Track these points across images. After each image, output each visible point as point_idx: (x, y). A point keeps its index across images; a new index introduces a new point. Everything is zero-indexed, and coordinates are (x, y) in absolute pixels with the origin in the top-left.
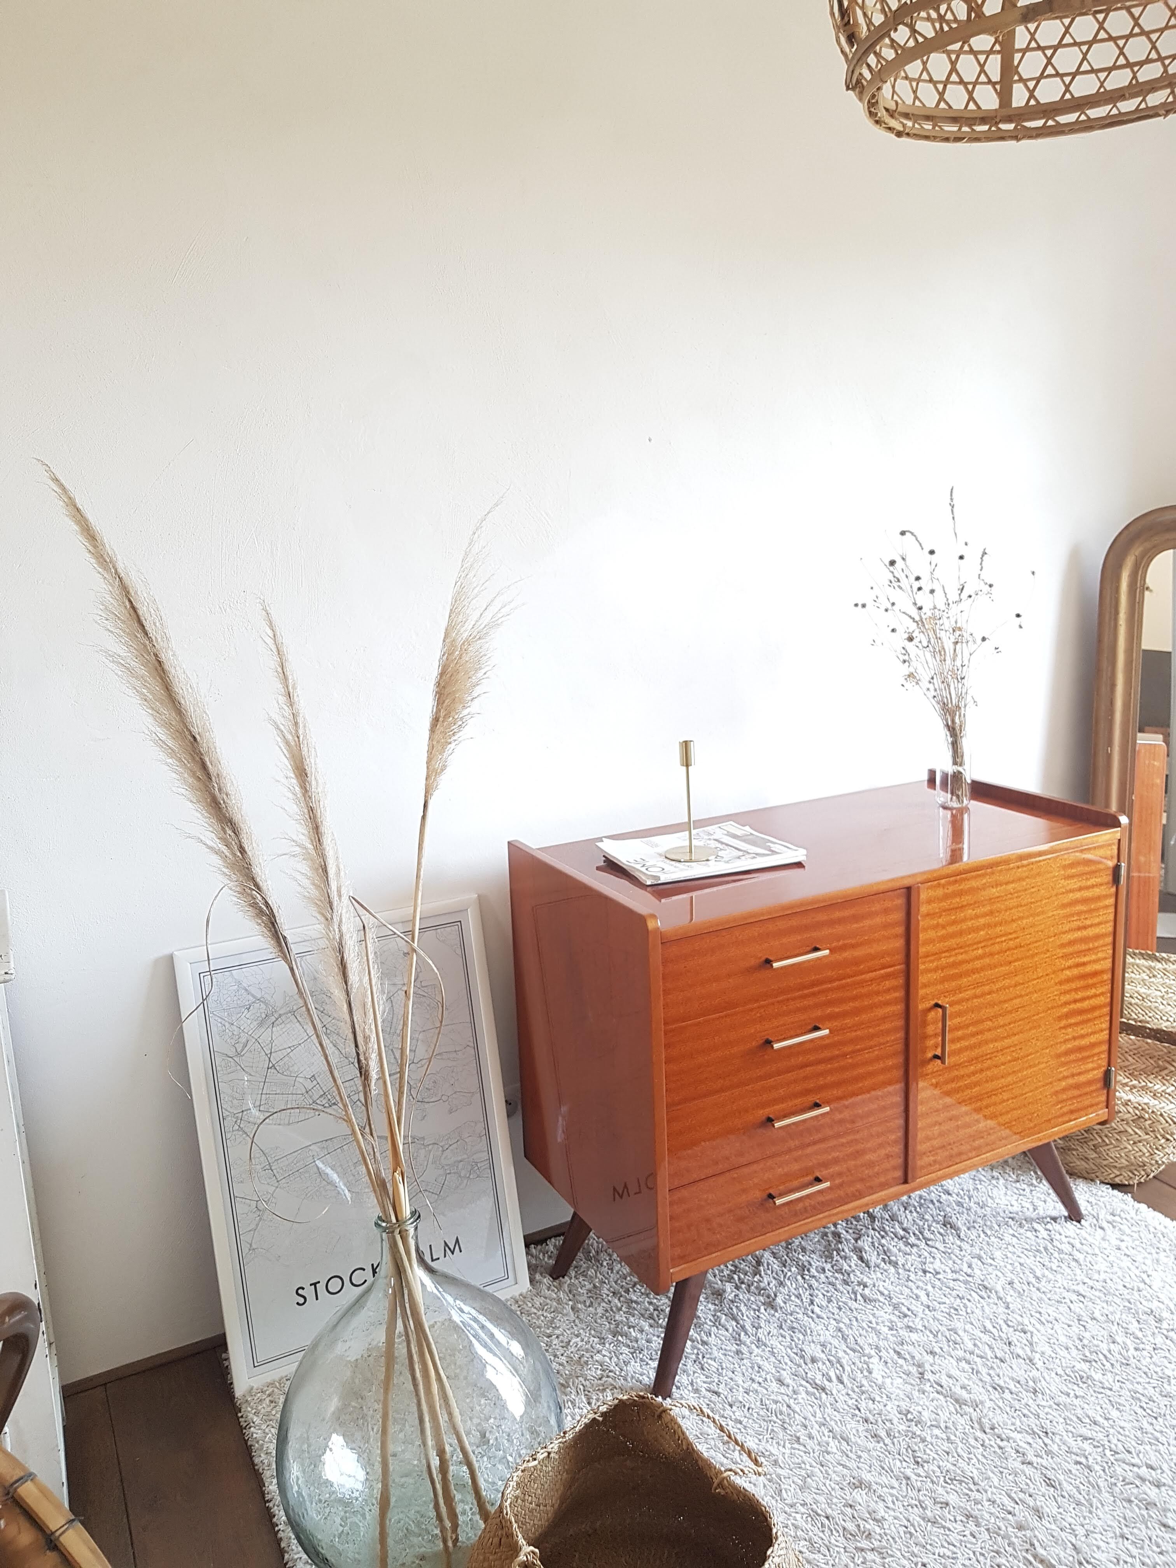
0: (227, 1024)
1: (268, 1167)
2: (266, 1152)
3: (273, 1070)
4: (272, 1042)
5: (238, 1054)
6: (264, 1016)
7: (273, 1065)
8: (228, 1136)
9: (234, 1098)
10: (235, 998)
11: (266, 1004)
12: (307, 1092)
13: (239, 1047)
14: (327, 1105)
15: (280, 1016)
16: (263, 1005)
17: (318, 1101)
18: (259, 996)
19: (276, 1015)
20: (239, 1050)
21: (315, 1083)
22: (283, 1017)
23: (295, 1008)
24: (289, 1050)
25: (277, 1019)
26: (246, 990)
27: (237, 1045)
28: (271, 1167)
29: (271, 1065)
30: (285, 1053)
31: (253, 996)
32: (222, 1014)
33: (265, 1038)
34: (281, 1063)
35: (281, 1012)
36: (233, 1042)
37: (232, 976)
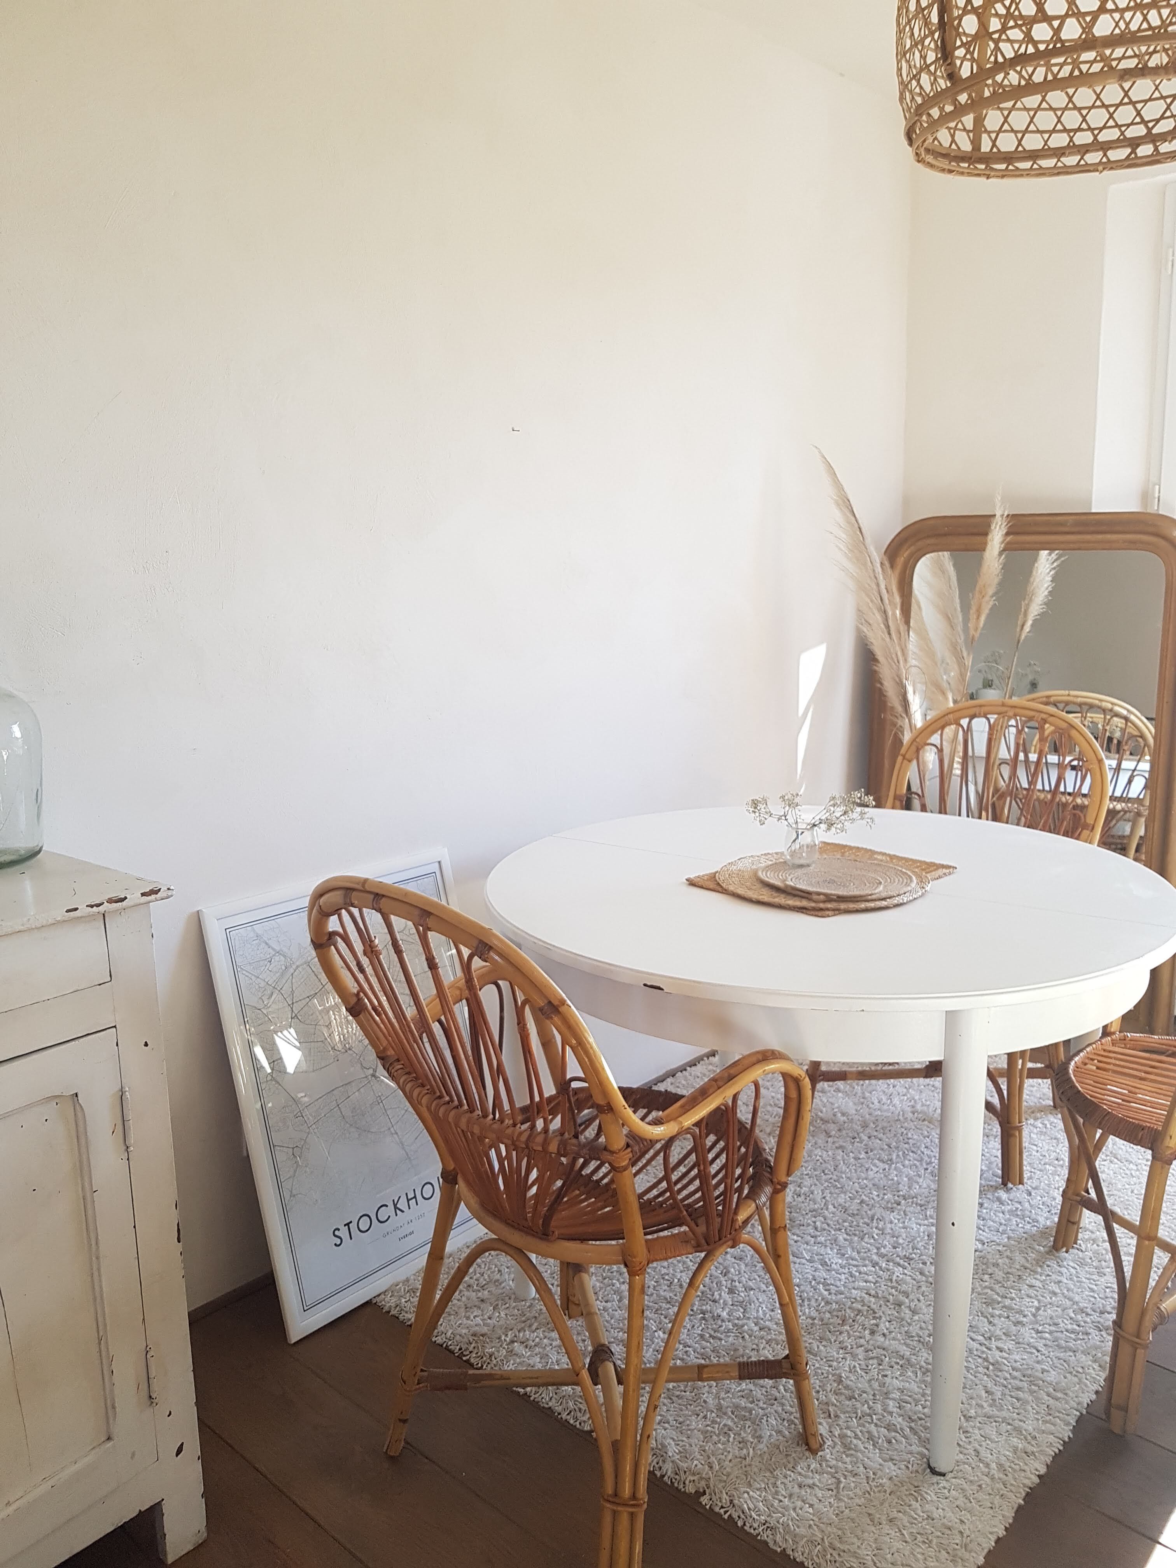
0: (253, 977)
1: (298, 1115)
2: (295, 1100)
3: (295, 1020)
4: (293, 992)
5: (264, 1007)
6: (284, 968)
7: (296, 1016)
8: (263, 1086)
10: (258, 952)
11: (285, 956)
12: (326, 1039)
13: (265, 999)
14: (343, 1050)
15: (298, 967)
16: (282, 958)
17: (336, 1048)
18: (278, 949)
19: (294, 967)
20: (265, 1003)
22: (300, 969)
23: (309, 959)
24: (308, 1000)
25: (295, 971)
26: (267, 944)
27: (263, 997)
28: (302, 1114)
29: (294, 1015)
30: (305, 1002)
31: (274, 949)
32: (248, 968)
33: (286, 989)
34: (302, 1013)
35: (298, 963)
36: (260, 994)
37: (254, 930)
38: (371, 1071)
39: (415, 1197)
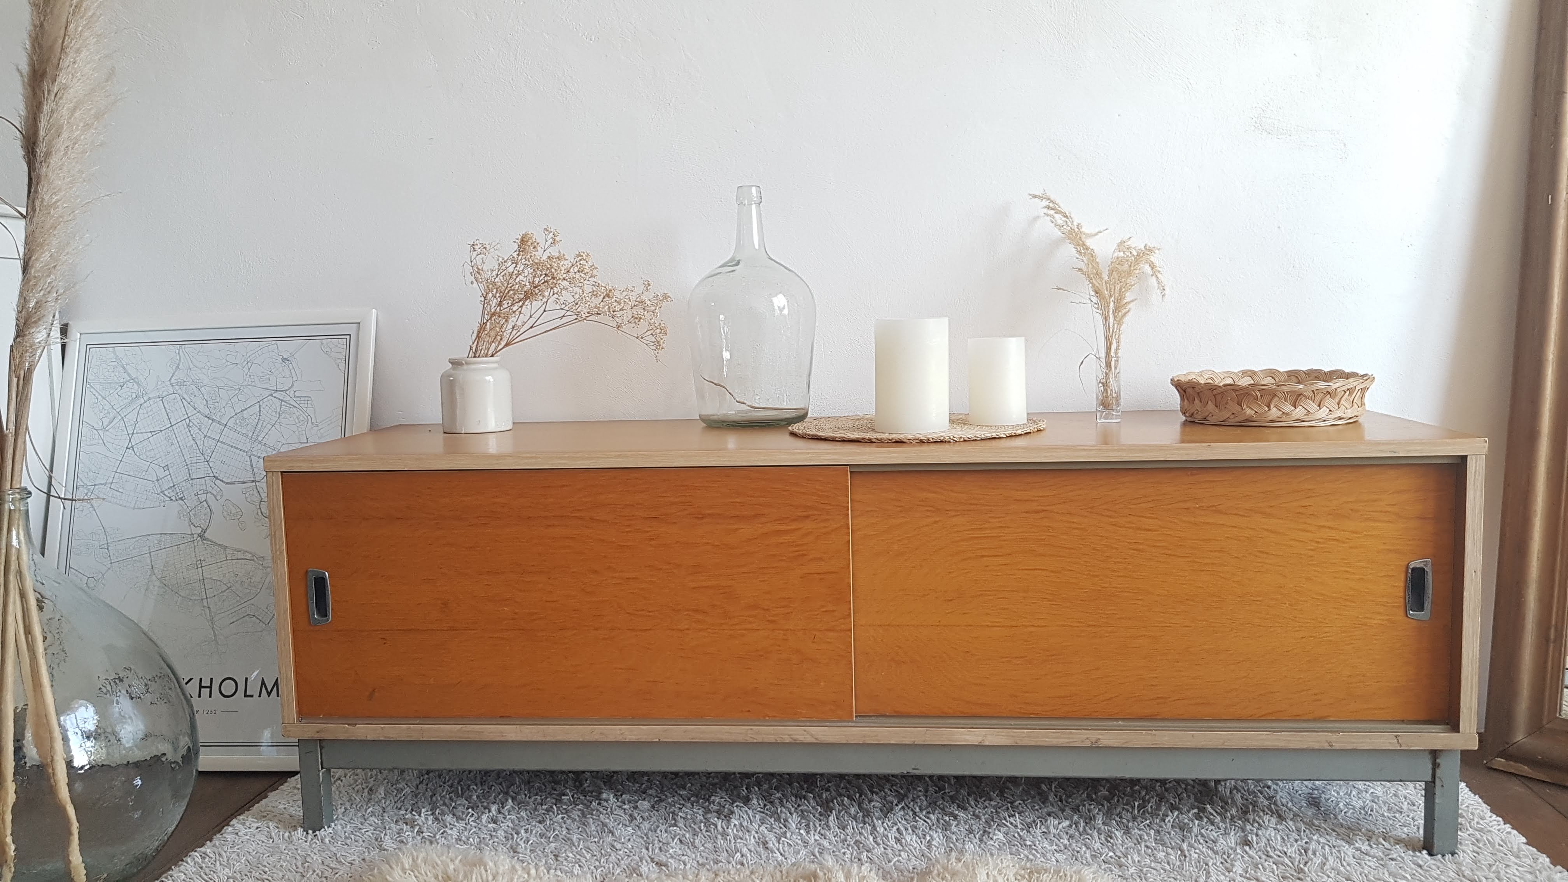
0: (100, 397)
1: (105, 546)
2: (108, 530)
3: (131, 451)
4: (136, 423)
5: (104, 429)
6: (134, 396)
7: (132, 447)
9: (90, 470)
10: (113, 374)
11: (139, 385)
12: (158, 480)
13: (106, 421)
14: (173, 498)
15: (149, 399)
16: (136, 386)
17: (166, 493)
18: (134, 377)
19: (146, 398)
20: (105, 425)
21: (167, 472)
22: (151, 402)
23: (165, 394)
24: (150, 434)
25: (145, 402)
26: (124, 368)
27: (103, 420)
28: (108, 546)
29: (130, 446)
30: (146, 436)
31: (129, 375)
32: (97, 387)
33: (132, 417)
34: (140, 446)
35: (151, 396)
36: (102, 415)
37: (114, 352)
38: (199, 530)
39: (210, 687)
